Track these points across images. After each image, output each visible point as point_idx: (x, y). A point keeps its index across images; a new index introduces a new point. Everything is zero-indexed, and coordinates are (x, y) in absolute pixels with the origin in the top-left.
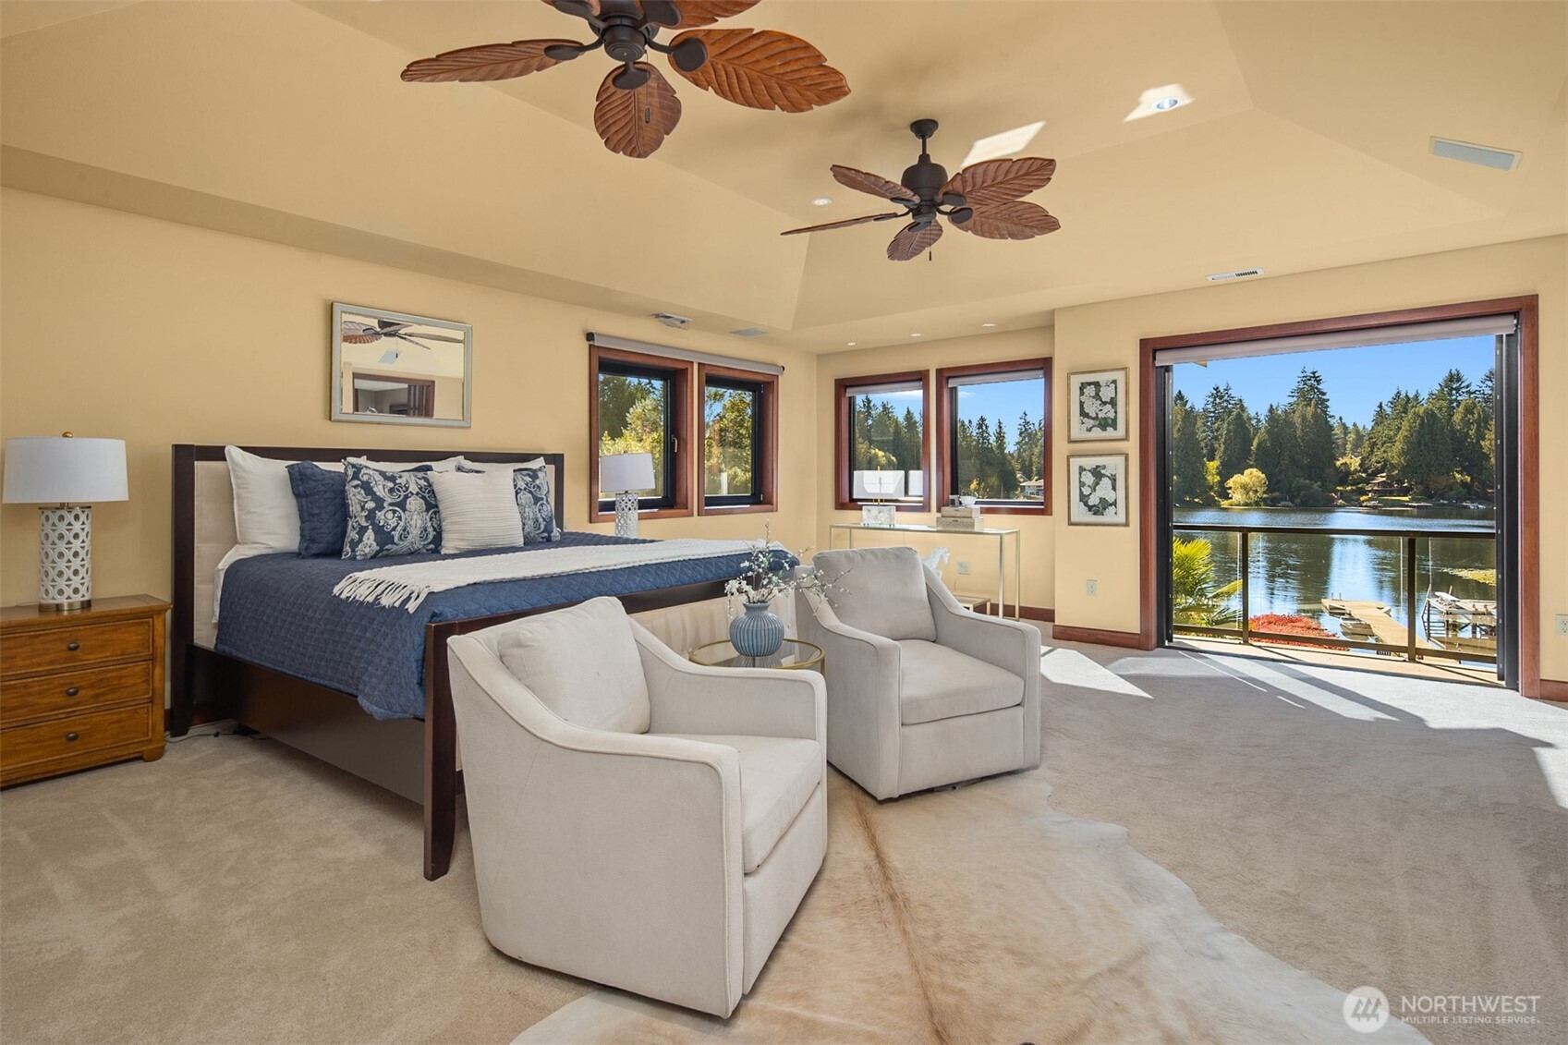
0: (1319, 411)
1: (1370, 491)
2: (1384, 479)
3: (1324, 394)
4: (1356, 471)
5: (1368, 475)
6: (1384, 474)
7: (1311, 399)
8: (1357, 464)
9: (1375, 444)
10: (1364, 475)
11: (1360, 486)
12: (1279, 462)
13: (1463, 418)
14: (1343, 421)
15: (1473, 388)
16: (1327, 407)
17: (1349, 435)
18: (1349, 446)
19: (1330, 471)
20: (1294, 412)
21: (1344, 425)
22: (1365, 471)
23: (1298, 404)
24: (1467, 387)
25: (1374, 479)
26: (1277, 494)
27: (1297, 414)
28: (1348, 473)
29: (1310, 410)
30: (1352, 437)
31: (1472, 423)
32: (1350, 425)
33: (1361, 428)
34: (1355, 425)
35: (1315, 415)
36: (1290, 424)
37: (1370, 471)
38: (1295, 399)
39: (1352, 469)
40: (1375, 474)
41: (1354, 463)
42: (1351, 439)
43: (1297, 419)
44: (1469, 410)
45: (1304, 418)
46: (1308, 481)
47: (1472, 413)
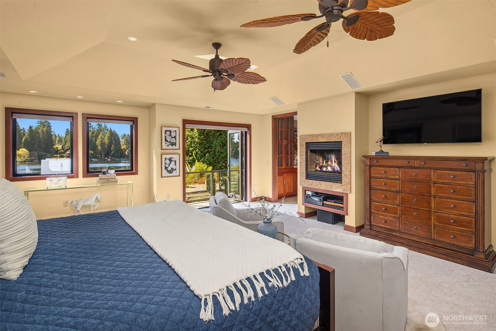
0: (48, 129)
1: (65, 156)
2: (70, 152)
3: (50, 124)
4: (60, 150)
5: (64, 151)
6: (69, 151)
7: (45, 125)
8: (61, 148)
9: (66, 141)
10: (63, 151)
11: (62, 154)
12: (33, 147)
13: (91, 135)
14: (55, 133)
15: (93, 127)
16: (51, 128)
17: (57, 138)
18: (57, 142)
19: (52, 150)
20: (39, 129)
21: (55, 134)
22: (63, 150)
23: (40, 126)
24: (92, 126)
25: (66, 152)
26: (33, 158)
27: (40, 130)
28: (58, 151)
29: (45, 129)
30: (58, 138)
31: (94, 137)
32: (57, 135)
33: (60, 136)
34: (58, 135)
35: (47, 130)
36: (38, 133)
37: (65, 150)
38: (39, 124)
39: (59, 149)
40: (66, 151)
41: (60, 147)
42: (57, 139)
43: (40, 131)
44: (93, 133)
45: (43, 131)
46: (45, 153)
47: (94, 134)
